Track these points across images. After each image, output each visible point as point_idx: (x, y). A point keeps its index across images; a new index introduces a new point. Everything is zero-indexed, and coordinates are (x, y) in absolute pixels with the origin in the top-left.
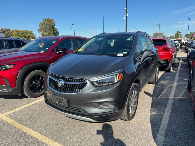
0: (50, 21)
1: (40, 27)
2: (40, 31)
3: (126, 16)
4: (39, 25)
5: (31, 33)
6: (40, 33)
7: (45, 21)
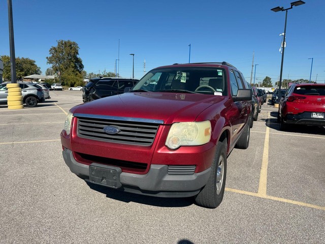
0: (70, 46)
1: (51, 55)
2: (50, 61)
3: (283, 47)
4: (50, 51)
5: (32, 63)
6: (51, 65)
7: (61, 44)
